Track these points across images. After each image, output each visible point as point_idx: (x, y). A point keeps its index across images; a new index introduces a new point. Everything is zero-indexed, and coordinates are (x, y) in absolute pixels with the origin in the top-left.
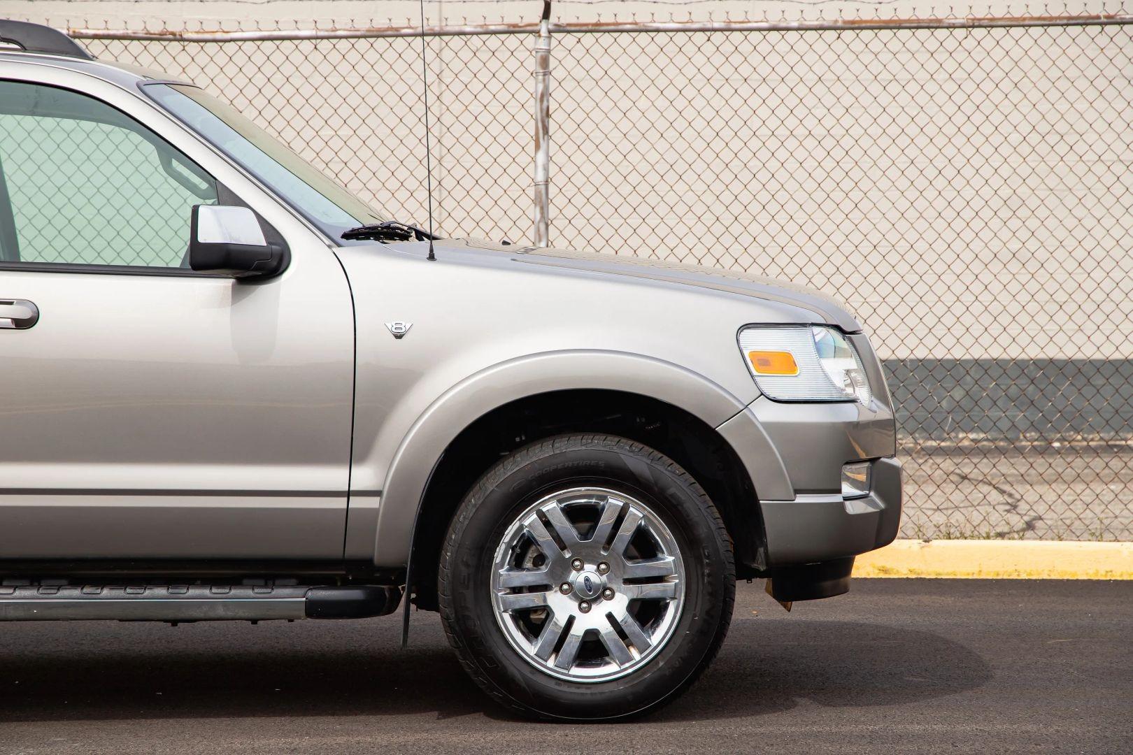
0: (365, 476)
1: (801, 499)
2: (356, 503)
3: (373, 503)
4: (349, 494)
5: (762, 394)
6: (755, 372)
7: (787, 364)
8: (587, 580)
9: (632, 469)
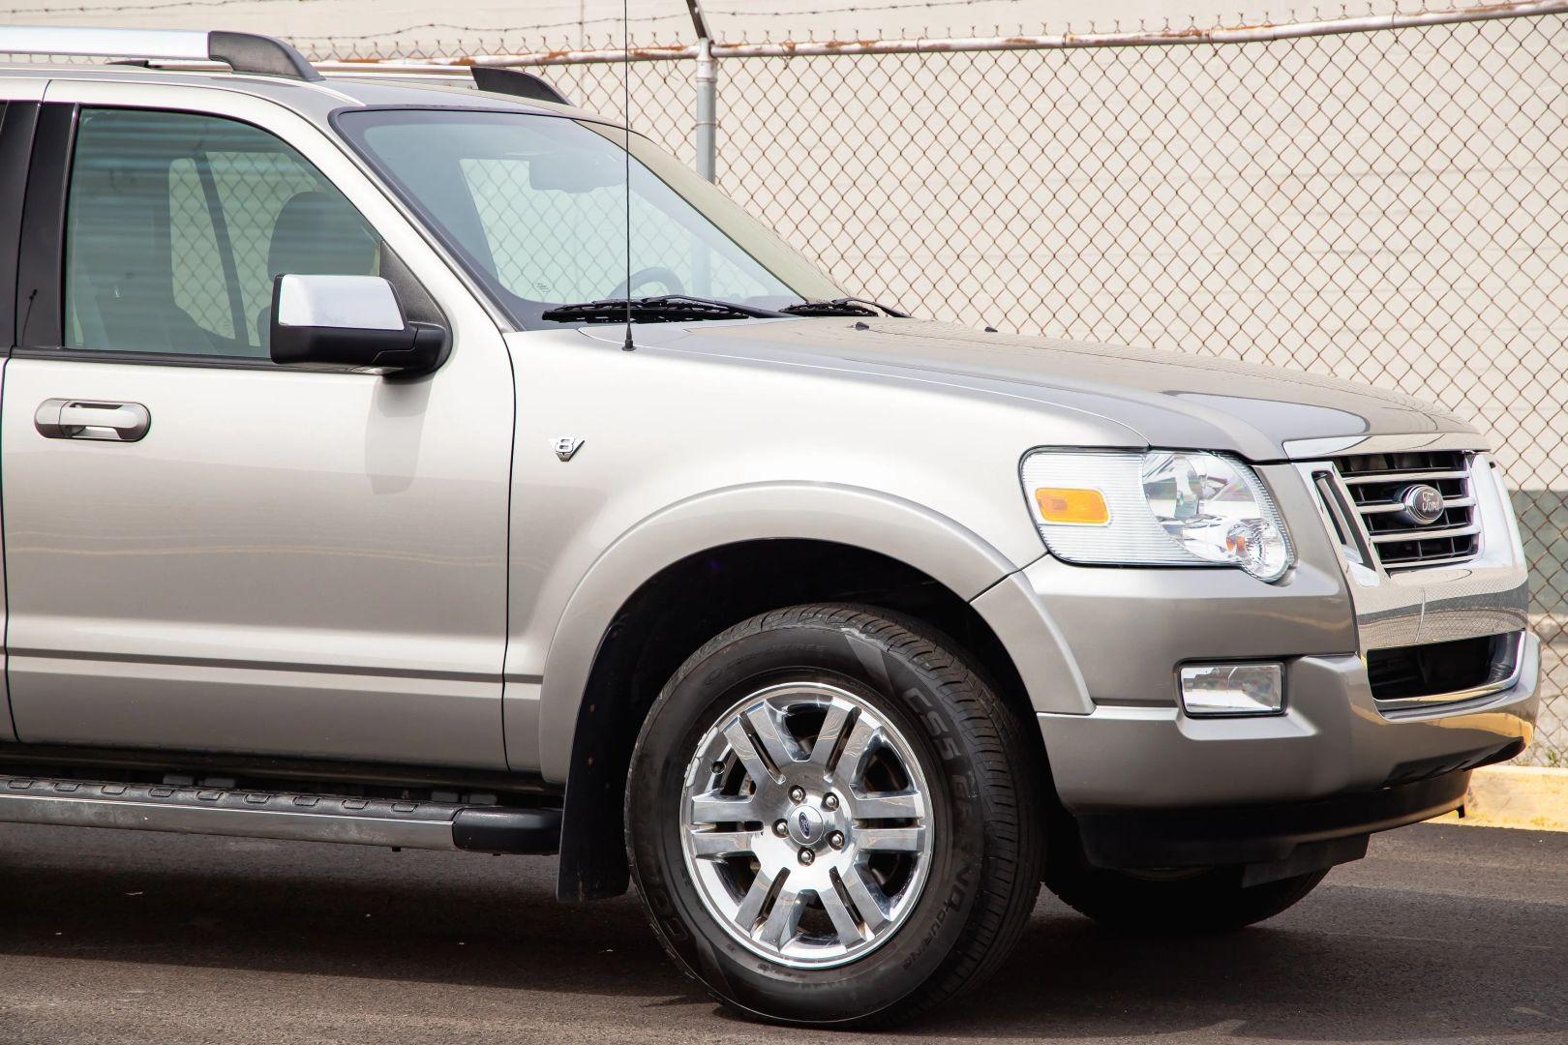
0: (522, 655)
1: (1103, 713)
2: (515, 691)
3: (532, 692)
4: (504, 678)
5: (1049, 552)
6: (1040, 520)
7: (1092, 508)
8: (802, 817)
9: (859, 657)
